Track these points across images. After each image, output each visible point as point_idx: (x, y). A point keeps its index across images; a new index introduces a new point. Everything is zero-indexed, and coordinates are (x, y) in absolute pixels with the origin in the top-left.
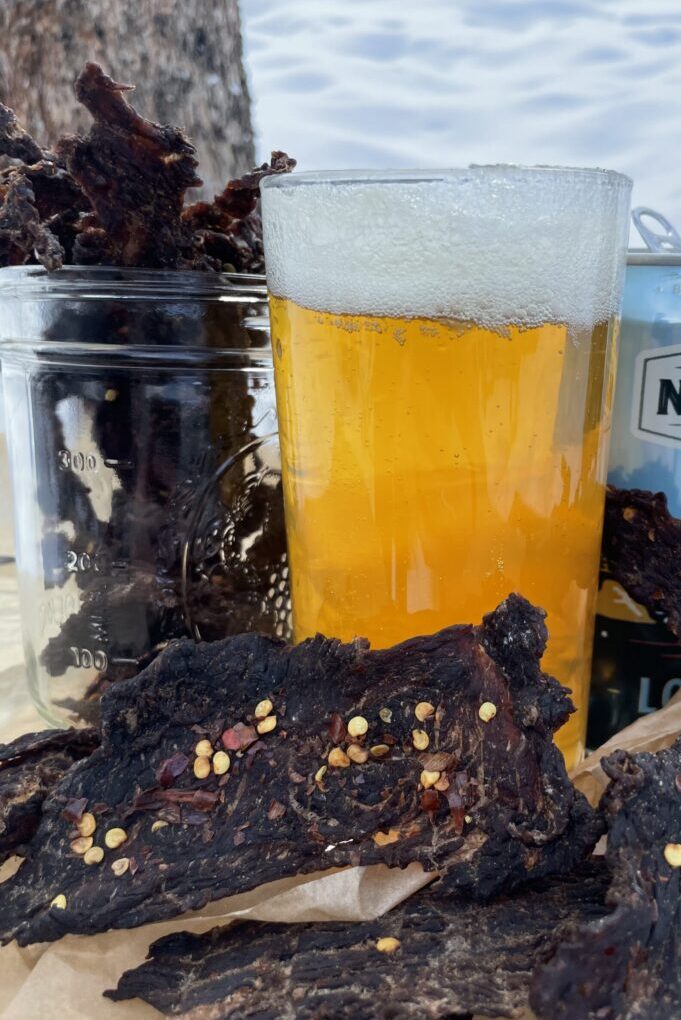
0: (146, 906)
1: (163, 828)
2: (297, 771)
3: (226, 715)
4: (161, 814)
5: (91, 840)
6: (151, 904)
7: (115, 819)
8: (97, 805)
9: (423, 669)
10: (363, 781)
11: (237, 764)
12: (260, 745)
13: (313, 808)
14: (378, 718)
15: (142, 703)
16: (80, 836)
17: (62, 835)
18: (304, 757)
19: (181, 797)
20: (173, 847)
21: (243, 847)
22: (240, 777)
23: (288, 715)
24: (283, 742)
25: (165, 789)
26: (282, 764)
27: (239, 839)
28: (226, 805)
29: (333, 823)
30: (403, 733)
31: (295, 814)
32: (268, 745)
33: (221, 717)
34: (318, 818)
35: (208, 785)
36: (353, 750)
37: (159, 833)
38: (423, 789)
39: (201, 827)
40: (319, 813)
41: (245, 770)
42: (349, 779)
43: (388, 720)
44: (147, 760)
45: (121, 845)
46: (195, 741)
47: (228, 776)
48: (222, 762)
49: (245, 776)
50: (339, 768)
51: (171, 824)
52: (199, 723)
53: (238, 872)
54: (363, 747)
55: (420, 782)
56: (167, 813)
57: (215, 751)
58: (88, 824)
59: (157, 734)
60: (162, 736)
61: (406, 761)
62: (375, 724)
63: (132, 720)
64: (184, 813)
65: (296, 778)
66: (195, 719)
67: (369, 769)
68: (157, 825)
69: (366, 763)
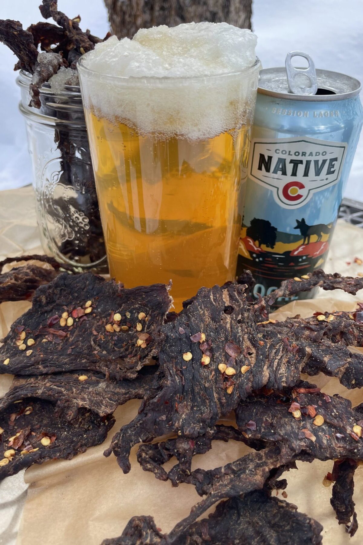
0: (32, 368)
1: (46, 342)
2: (96, 330)
3: (76, 304)
4: (47, 337)
5: (23, 341)
6: (34, 368)
7: (32, 335)
8: (27, 329)
9: (143, 299)
10: (117, 339)
11: (75, 324)
12: (85, 318)
13: (98, 345)
14: (125, 316)
15: (47, 294)
16: (20, 339)
17: (14, 338)
18: (99, 325)
19: (55, 332)
20: (48, 349)
21: (70, 355)
22: (76, 328)
23: (97, 308)
24: (94, 318)
25: (50, 328)
26: (91, 326)
27: (69, 351)
28: (69, 338)
29: (104, 352)
30: (134, 323)
31: (91, 346)
32: (88, 318)
33: (74, 304)
34: (100, 349)
35: (65, 329)
36: (115, 326)
37: (44, 344)
38: (137, 346)
39: (59, 344)
40: (100, 348)
41: (78, 326)
42: (112, 337)
43: (129, 317)
44: (47, 315)
45: (32, 345)
46: (63, 312)
47: (72, 327)
48: (70, 321)
49: (78, 328)
50: (110, 332)
51: (49, 341)
52: (66, 305)
53: (66, 364)
54: (119, 326)
55: (136, 343)
56: (49, 337)
57: (69, 317)
58: (23, 335)
59: (51, 307)
60: (53, 308)
61: (133, 334)
62: (124, 318)
63: (44, 300)
64: (54, 338)
65: (95, 333)
66: (64, 303)
67: (120, 335)
68: (44, 340)
69: (119, 332)
